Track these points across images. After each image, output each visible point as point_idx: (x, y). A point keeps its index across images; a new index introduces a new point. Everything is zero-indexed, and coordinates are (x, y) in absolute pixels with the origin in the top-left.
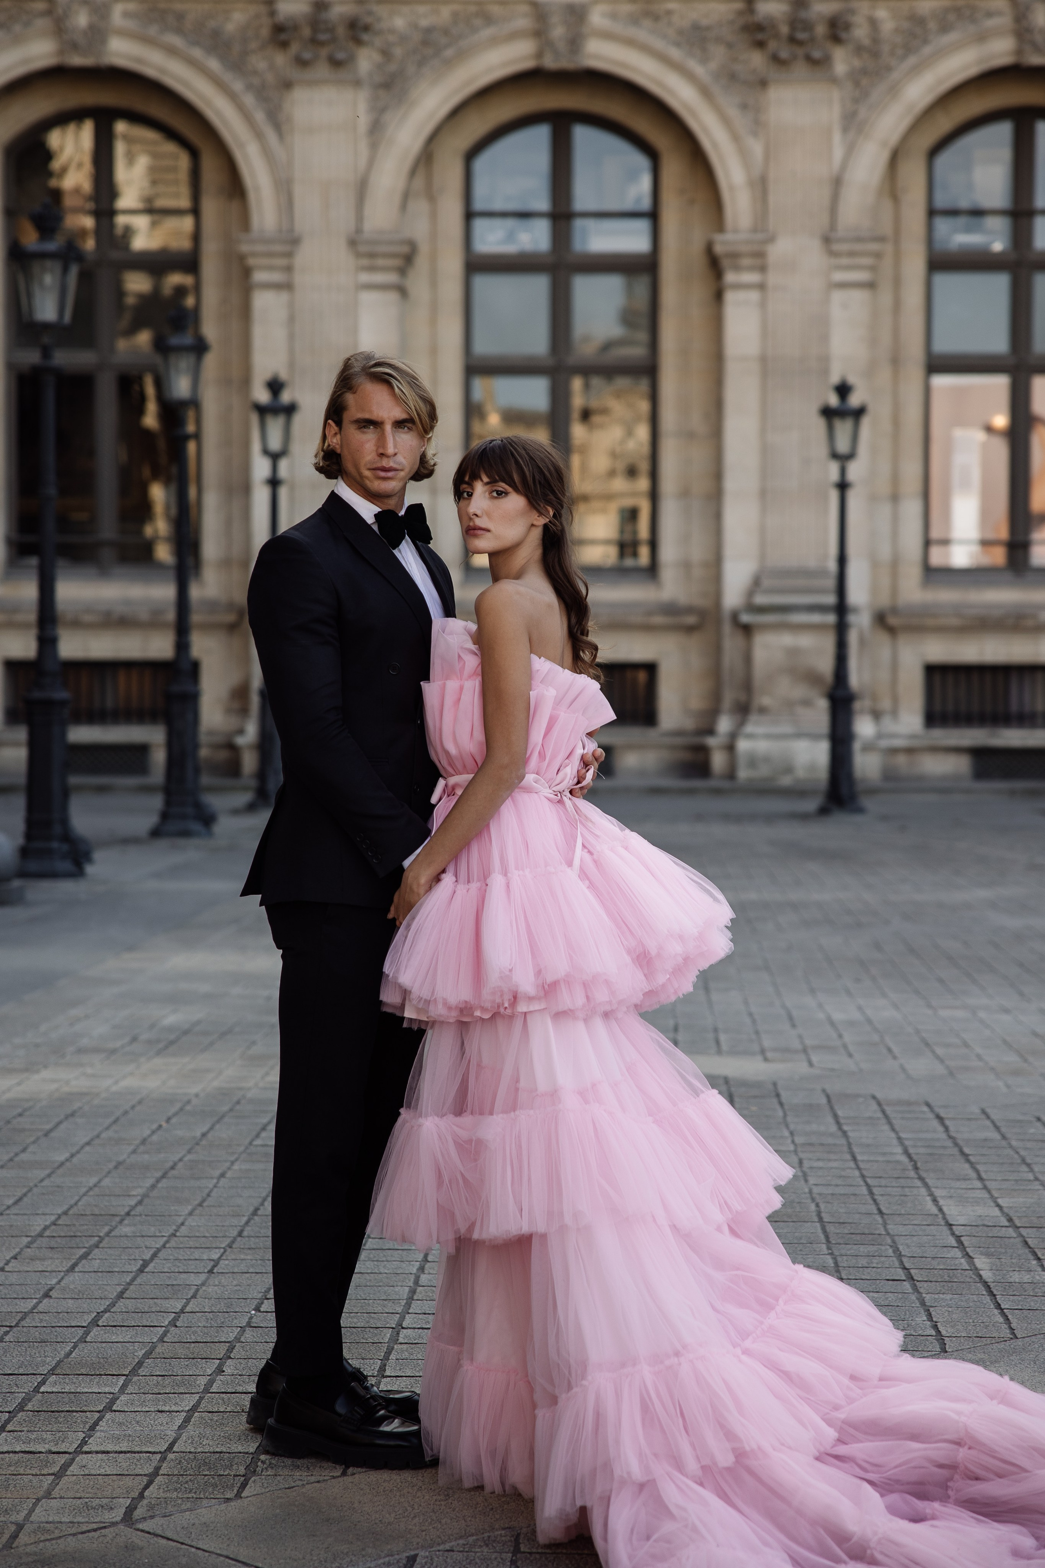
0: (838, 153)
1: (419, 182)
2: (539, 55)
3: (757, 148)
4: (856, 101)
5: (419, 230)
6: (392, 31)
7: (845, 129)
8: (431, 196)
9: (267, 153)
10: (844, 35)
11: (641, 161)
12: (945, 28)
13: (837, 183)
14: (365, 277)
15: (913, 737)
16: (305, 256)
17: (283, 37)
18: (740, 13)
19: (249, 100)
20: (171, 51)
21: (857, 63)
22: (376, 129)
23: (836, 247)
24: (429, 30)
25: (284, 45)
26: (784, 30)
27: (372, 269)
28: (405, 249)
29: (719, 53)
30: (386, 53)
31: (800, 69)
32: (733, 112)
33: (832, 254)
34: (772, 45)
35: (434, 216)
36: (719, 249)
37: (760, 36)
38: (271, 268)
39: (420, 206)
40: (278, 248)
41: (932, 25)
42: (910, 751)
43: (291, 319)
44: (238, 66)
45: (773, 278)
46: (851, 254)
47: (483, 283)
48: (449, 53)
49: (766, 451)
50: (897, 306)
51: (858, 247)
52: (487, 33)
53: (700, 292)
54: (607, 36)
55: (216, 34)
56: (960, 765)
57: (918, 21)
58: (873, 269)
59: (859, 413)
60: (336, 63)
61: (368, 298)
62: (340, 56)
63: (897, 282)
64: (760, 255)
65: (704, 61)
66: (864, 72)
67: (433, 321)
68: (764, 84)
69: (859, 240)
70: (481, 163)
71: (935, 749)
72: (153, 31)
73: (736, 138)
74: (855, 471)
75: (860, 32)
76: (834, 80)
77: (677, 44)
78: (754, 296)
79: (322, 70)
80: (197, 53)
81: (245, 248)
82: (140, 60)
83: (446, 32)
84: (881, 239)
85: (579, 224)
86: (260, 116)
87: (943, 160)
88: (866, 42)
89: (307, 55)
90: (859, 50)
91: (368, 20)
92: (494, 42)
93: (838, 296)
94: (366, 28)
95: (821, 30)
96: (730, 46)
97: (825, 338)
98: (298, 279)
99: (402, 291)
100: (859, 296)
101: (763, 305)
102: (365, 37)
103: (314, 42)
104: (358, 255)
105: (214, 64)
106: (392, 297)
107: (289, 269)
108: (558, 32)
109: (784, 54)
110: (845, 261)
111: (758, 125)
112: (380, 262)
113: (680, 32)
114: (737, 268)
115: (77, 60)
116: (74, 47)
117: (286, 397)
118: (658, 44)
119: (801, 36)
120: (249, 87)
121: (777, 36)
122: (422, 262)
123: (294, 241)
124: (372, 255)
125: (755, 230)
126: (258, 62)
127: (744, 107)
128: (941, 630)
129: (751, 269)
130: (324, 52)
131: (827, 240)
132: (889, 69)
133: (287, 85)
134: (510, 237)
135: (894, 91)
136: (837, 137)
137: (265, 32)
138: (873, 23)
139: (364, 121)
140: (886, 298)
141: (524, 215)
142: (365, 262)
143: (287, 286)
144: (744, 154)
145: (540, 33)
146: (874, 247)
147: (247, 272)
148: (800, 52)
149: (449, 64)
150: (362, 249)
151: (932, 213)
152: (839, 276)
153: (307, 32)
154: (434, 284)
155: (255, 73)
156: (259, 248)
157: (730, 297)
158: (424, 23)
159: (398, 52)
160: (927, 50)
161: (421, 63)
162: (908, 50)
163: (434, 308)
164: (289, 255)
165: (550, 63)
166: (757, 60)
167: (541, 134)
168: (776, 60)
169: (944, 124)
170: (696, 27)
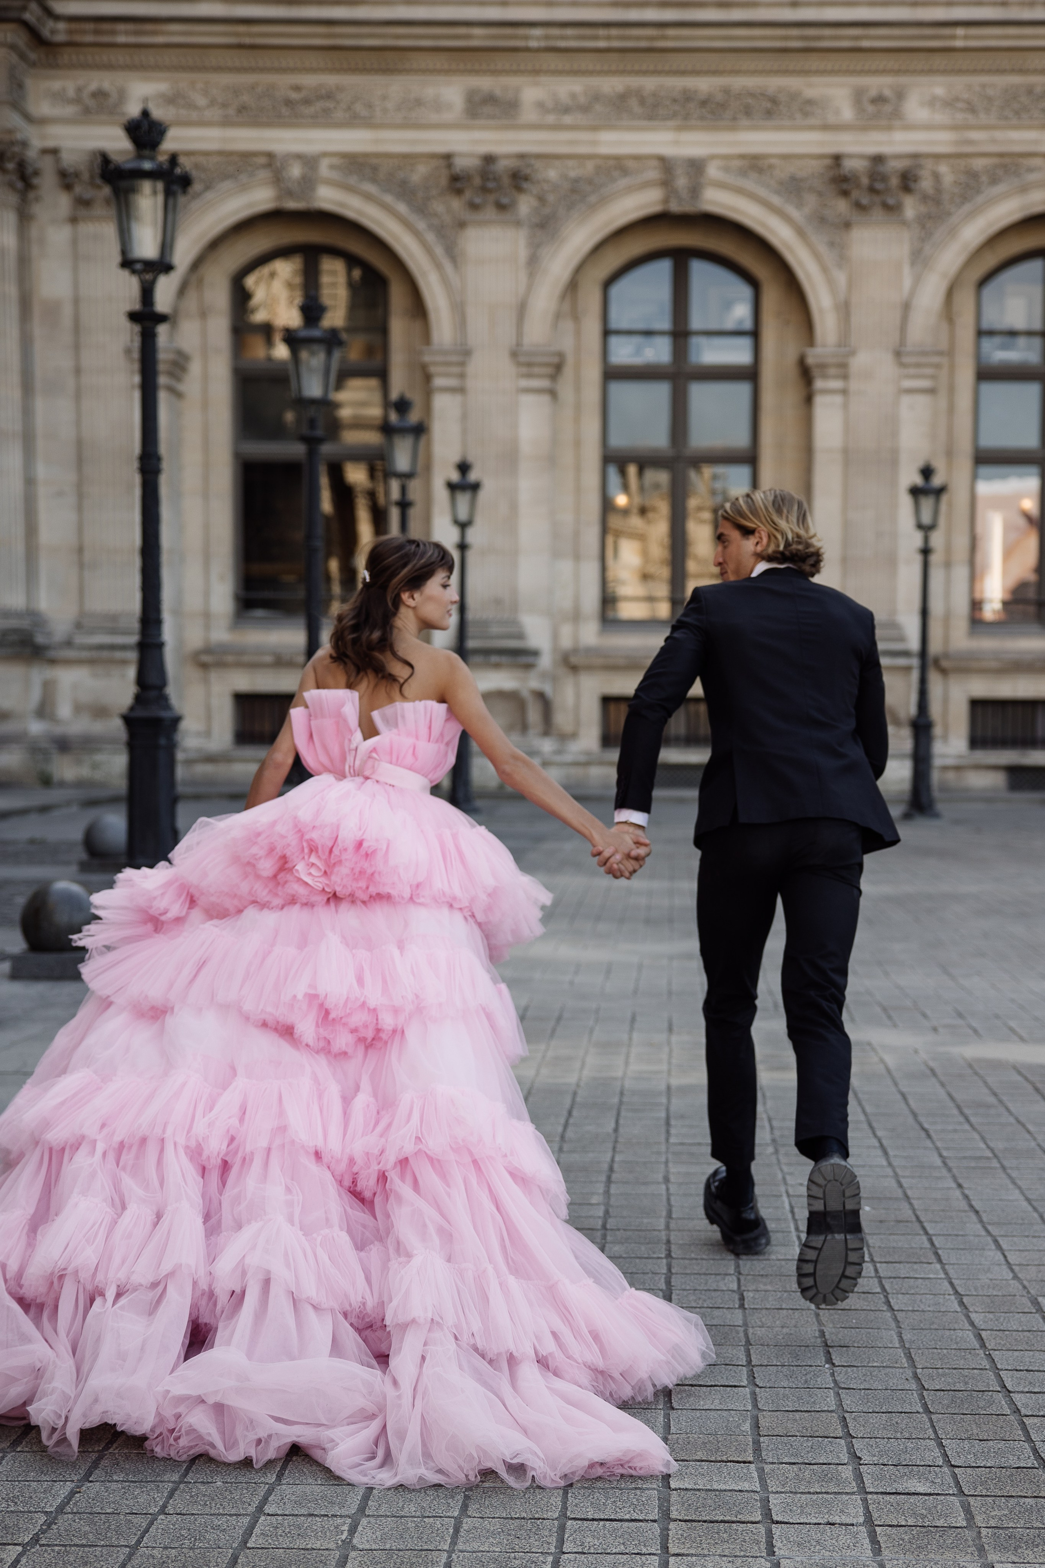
0: (907, 283)
1: (566, 306)
2: (666, 201)
3: (841, 278)
4: (923, 240)
5: (567, 344)
6: (547, 181)
7: (913, 263)
8: (576, 317)
9: (445, 281)
10: (912, 185)
11: (745, 291)
12: (994, 181)
13: (906, 307)
14: (524, 383)
15: (960, 757)
16: (478, 366)
17: (458, 185)
18: (830, 168)
19: (430, 237)
20: (368, 197)
21: (923, 209)
22: (533, 261)
23: (906, 360)
24: (576, 180)
25: (459, 192)
26: (865, 181)
27: (529, 376)
28: (556, 360)
29: (811, 200)
30: (541, 199)
31: (878, 213)
32: (823, 249)
33: (902, 365)
34: (855, 194)
35: (578, 333)
36: (810, 360)
37: (845, 186)
38: (447, 375)
39: (568, 325)
40: (454, 358)
41: (984, 178)
42: (958, 768)
43: (464, 417)
44: (421, 210)
45: (854, 385)
46: (918, 365)
47: (617, 389)
48: (593, 199)
49: (847, 526)
50: (951, 409)
51: (923, 360)
52: (623, 182)
53: (793, 396)
54: (721, 185)
55: (404, 183)
56: (996, 780)
57: (973, 175)
58: (933, 377)
59: (939, 492)
60: (501, 207)
61: (527, 400)
62: (505, 201)
63: (952, 390)
64: (843, 366)
65: (799, 206)
66: (929, 216)
67: (577, 419)
68: (847, 225)
69: (924, 353)
70: (616, 290)
71: (978, 767)
72: (353, 180)
73: (825, 270)
74: (937, 539)
75: (926, 184)
76: (904, 223)
77: (778, 193)
78: (838, 399)
79: (490, 213)
80: (389, 199)
81: (427, 359)
82: (342, 205)
83: (590, 182)
84: (940, 353)
85: (695, 341)
86: (439, 251)
87: (988, 291)
88: (930, 191)
89: (478, 200)
90: (925, 198)
91: (528, 171)
92: (630, 190)
93: (906, 400)
94: (526, 178)
95: (894, 182)
96: (820, 194)
97: (895, 434)
98: (470, 383)
99: (553, 393)
100: (922, 400)
101: (845, 406)
102: (525, 185)
103: (484, 190)
104: (519, 364)
105: (402, 208)
106: (546, 399)
107: (462, 376)
108: (681, 182)
109: (865, 201)
110: (912, 371)
111: (843, 259)
112: (536, 370)
113: (781, 183)
114: (825, 377)
115: (292, 205)
116: (290, 193)
117: (473, 476)
118: (762, 192)
119: (879, 186)
120: (431, 227)
121: (858, 186)
122: (568, 371)
123: (466, 353)
124: (529, 365)
125: (839, 345)
126: (438, 207)
127: (832, 244)
128: (983, 671)
129: (836, 377)
130: (491, 198)
131: (898, 354)
132: (949, 214)
133: (462, 225)
134: (638, 351)
135: (953, 232)
136: (906, 270)
137: (444, 181)
138: (937, 177)
139: (523, 253)
140: (943, 403)
141: (648, 333)
142: (524, 370)
143: (461, 390)
144: (831, 282)
145: (666, 183)
146: (935, 359)
147: (428, 378)
148: (877, 199)
149: (593, 208)
150: (522, 359)
151: (981, 333)
152: (908, 384)
153: (477, 181)
154: (578, 389)
155: (436, 215)
156: (439, 358)
157: (820, 401)
158: (573, 174)
159: (551, 198)
160: (980, 199)
161: (570, 207)
162: (965, 198)
163: (578, 407)
164: (462, 364)
165: (675, 207)
166: (842, 206)
167: (664, 268)
168: (859, 206)
169: (991, 260)
170: (793, 179)
